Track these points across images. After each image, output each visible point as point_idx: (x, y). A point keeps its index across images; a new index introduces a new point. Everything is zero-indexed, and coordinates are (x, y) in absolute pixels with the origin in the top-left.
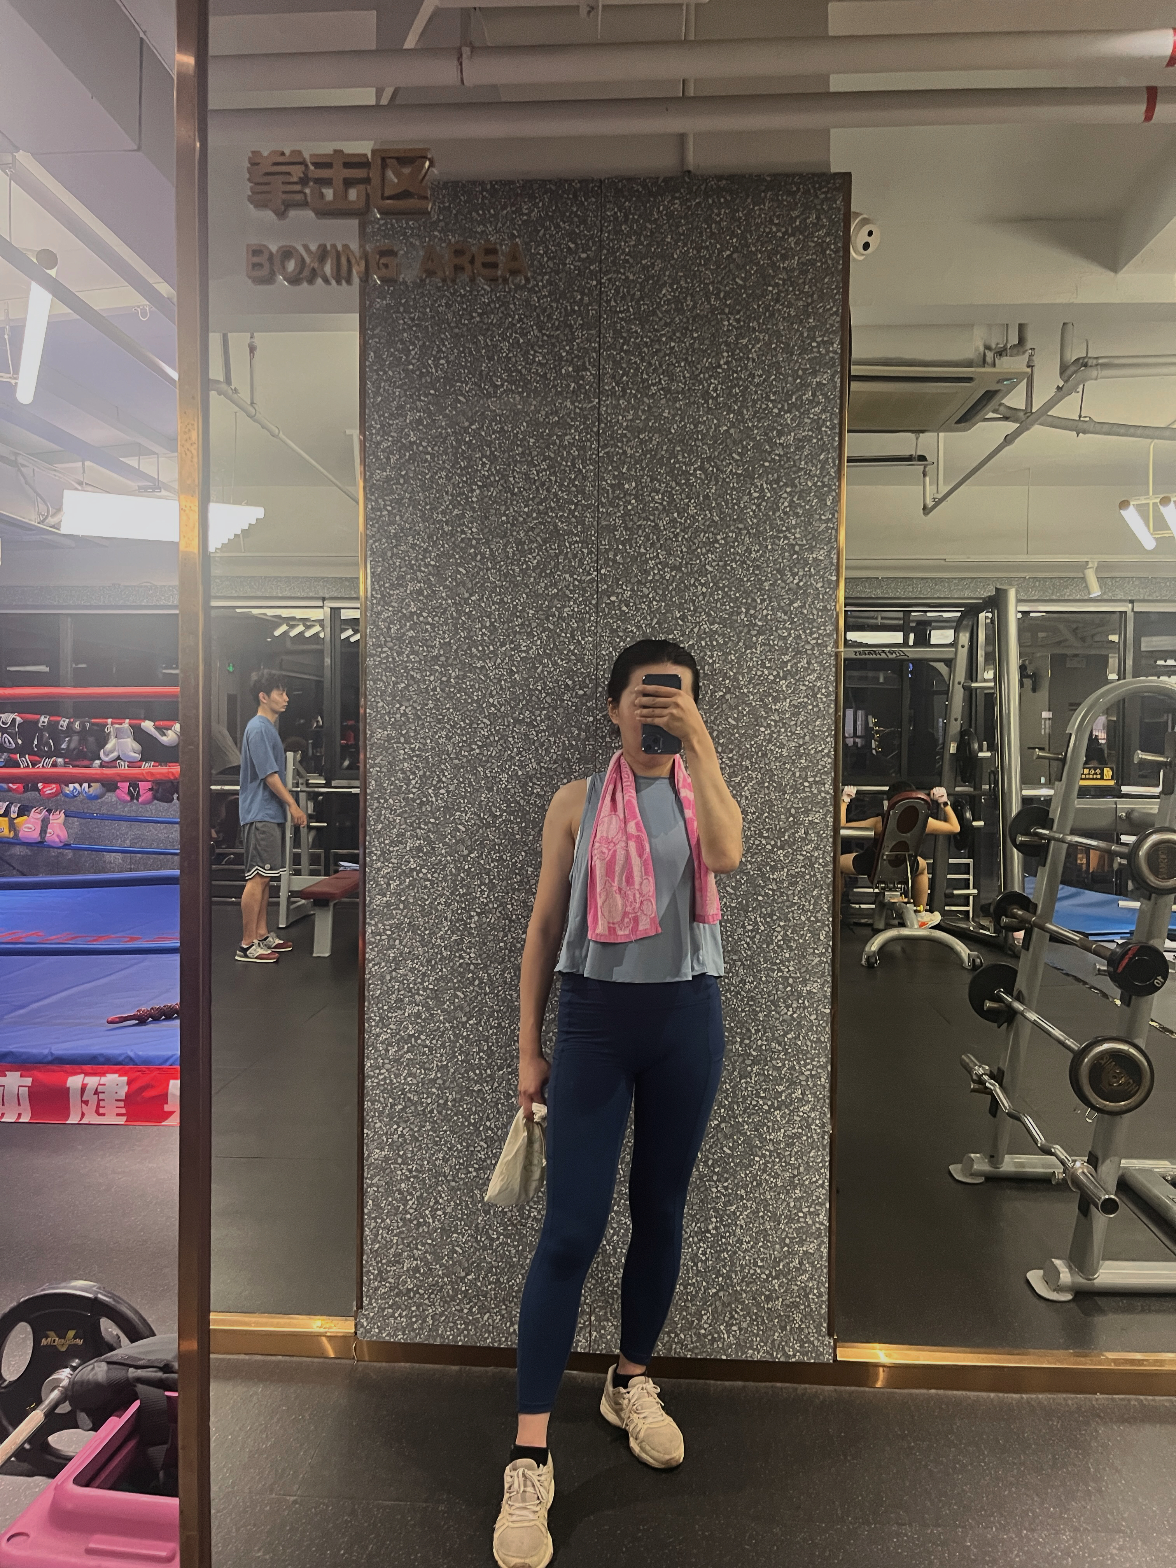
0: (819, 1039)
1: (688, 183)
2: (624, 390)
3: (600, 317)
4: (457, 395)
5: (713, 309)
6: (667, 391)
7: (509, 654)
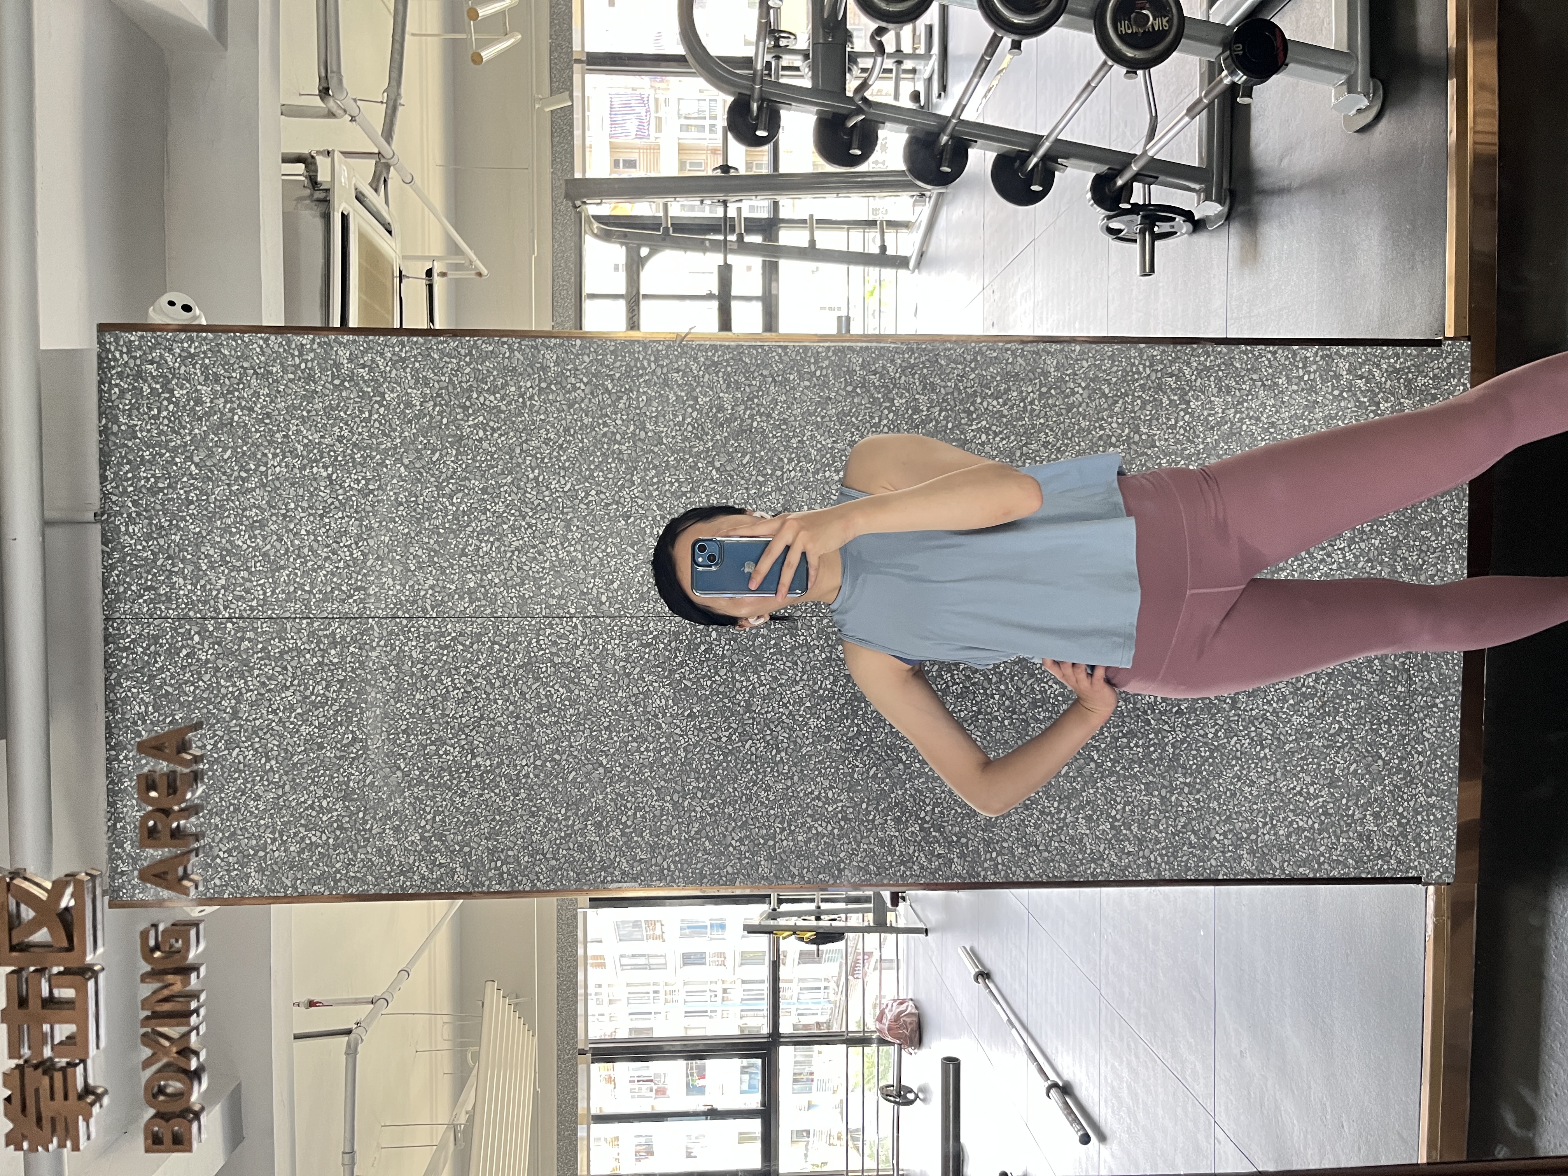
0: (1109, 358)
1: (109, 517)
2: (358, 589)
3: (271, 618)
4: (364, 786)
5: (261, 485)
6: (358, 538)
7: (670, 720)
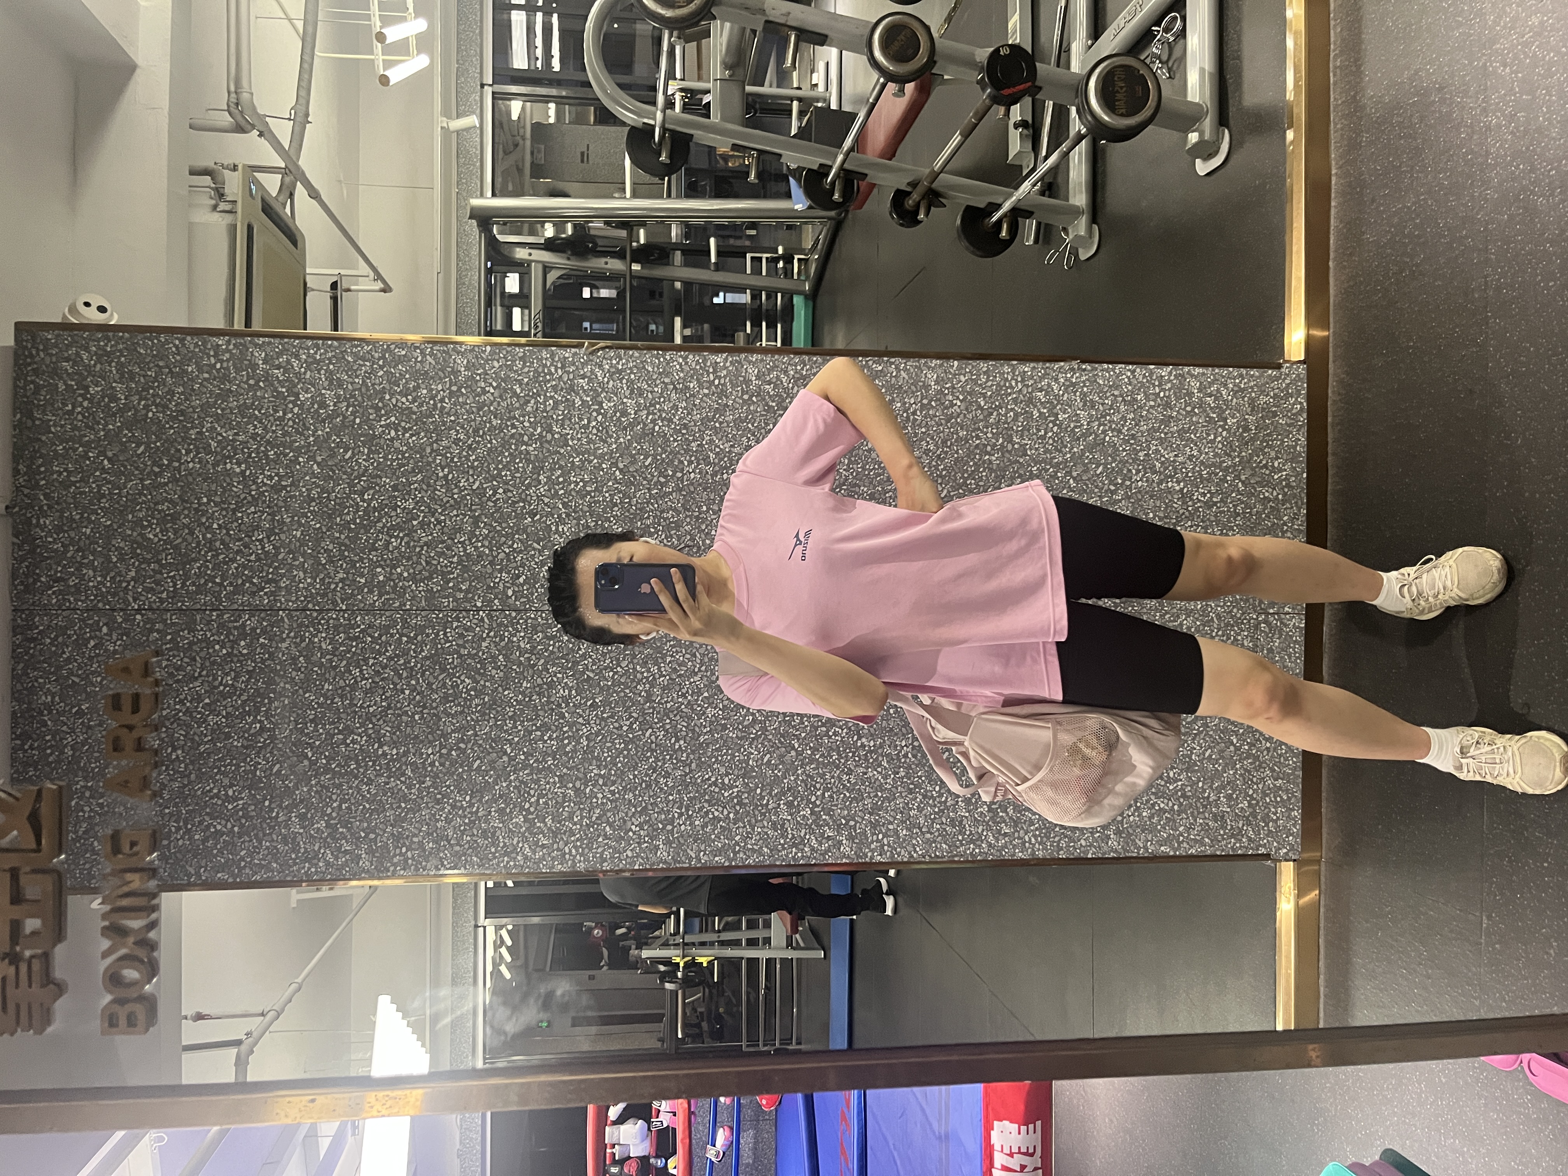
0: (985, 373)
1: (21, 510)
2: (269, 581)
3: (180, 609)
4: (271, 774)
5: (174, 480)
6: (271, 532)
7: (573, 709)
